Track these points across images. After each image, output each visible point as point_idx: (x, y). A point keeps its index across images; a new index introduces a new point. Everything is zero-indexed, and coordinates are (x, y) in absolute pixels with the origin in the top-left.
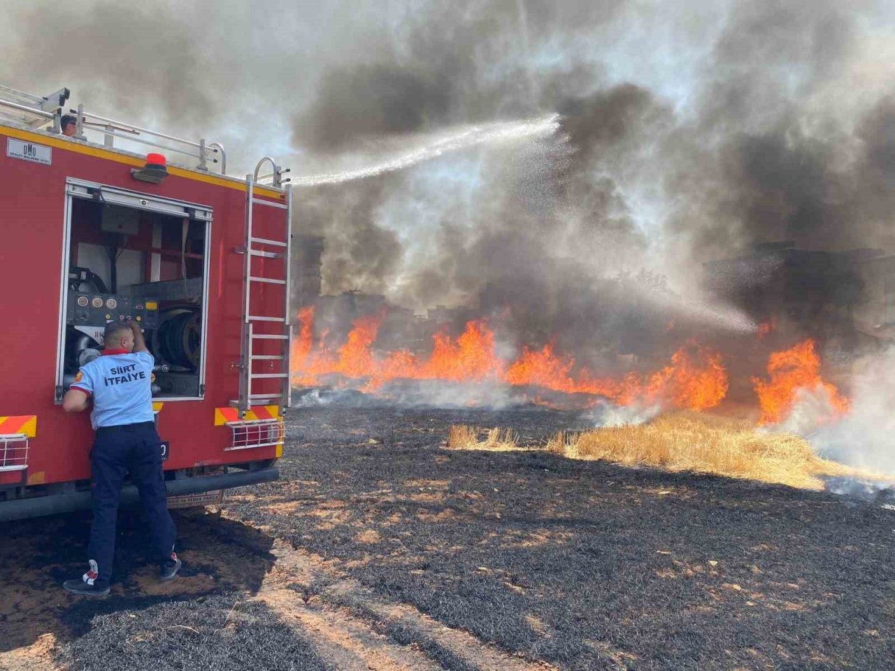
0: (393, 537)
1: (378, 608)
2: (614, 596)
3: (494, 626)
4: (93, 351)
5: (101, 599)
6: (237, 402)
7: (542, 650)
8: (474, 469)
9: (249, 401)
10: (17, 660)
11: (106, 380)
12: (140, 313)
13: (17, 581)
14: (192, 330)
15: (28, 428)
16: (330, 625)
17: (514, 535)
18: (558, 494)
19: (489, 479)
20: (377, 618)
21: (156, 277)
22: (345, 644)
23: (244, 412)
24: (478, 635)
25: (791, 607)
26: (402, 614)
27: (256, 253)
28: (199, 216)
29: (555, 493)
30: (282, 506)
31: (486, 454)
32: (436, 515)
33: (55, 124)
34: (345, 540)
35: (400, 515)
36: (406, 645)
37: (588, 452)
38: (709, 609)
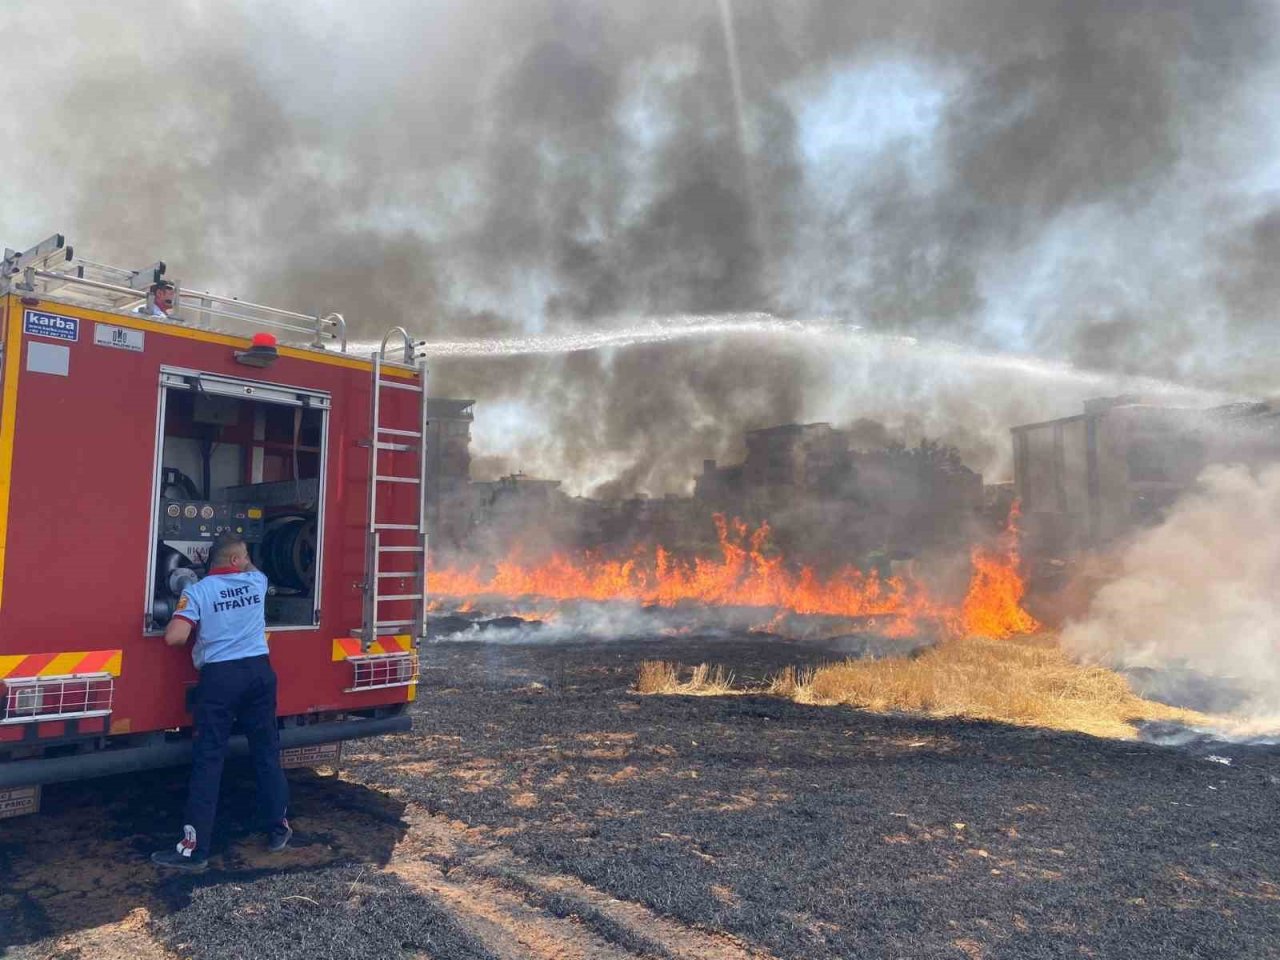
0: (556, 801)
1: (532, 879)
2: (825, 864)
3: (672, 896)
4: (186, 571)
5: (197, 872)
6: (359, 631)
7: (726, 919)
8: (668, 718)
9: (375, 630)
10: (108, 935)
11: (215, 606)
12: (241, 523)
13: (94, 855)
14: (304, 542)
15: (111, 667)
16: (474, 898)
17: (711, 797)
18: (776, 748)
19: (688, 731)
20: (531, 889)
21: (258, 477)
22: (491, 917)
23: (369, 644)
24: (651, 905)
25: (1047, 874)
26: (561, 885)
27: (383, 446)
28: (314, 403)
29: (773, 746)
30: (416, 766)
31: (688, 699)
32: (613, 775)
33: (148, 304)
34: (495, 805)
35: (566, 775)
36: (564, 918)
37: (826, 696)
38: (941, 877)
